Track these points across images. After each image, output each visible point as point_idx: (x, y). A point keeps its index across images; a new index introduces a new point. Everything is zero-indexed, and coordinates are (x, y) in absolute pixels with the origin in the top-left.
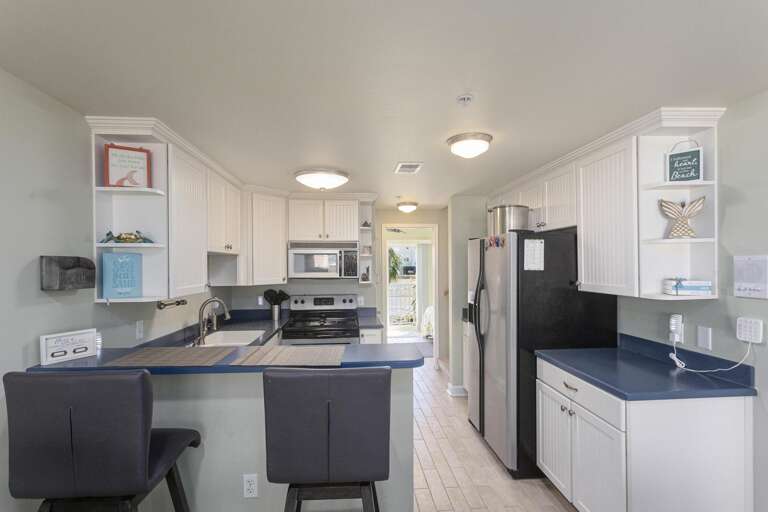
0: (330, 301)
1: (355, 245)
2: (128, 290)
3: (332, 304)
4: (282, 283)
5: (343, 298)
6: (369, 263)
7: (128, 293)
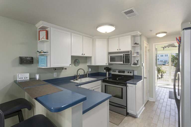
0: (124, 72)
1: (129, 52)
2: (44, 65)
3: (124, 73)
4: (105, 65)
5: (128, 71)
6: (139, 59)
7: (43, 65)
